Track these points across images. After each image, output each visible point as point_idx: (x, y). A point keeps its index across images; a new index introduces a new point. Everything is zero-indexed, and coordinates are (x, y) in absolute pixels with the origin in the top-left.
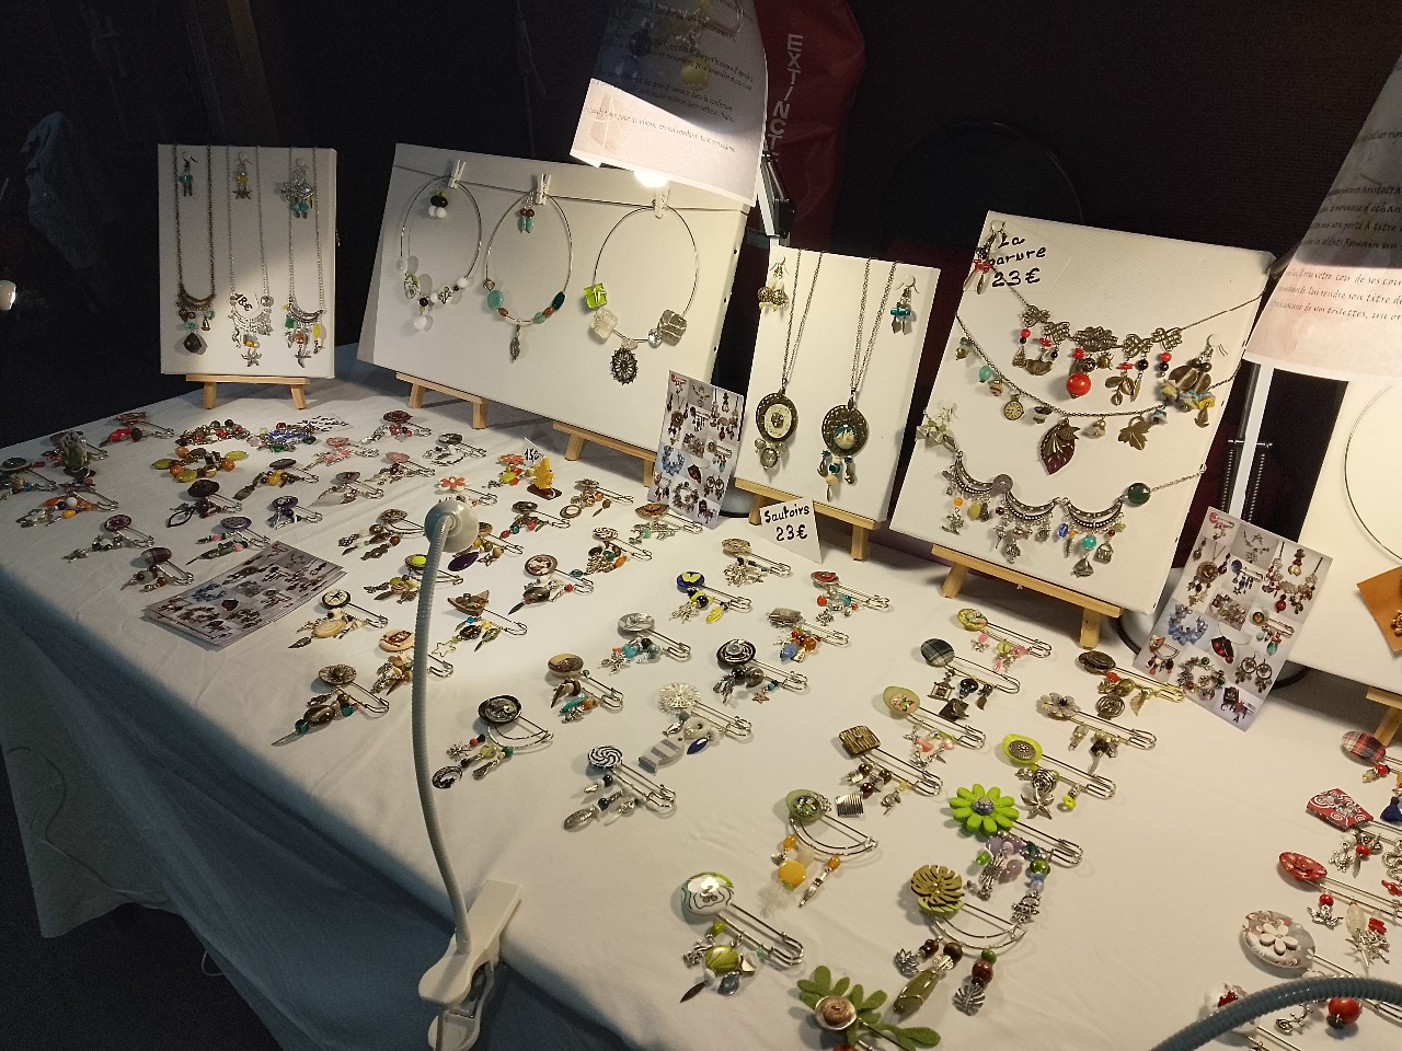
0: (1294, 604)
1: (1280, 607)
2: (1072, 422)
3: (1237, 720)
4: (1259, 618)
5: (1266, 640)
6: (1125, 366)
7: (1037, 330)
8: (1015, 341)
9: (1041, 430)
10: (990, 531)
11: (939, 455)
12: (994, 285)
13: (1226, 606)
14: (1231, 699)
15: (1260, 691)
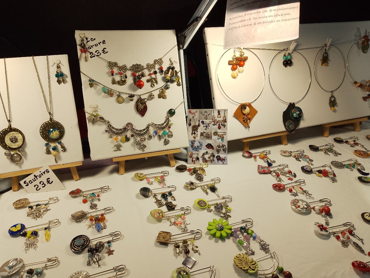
0: (223, 125)
1: (219, 128)
2: (143, 97)
3: (223, 163)
4: (216, 133)
5: (220, 138)
6: (150, 75)
7: (116, 70)
8: (109, 76)
9: (133, 104)
10: (132, 144)
11: (99, 125)
12: (91, 57)
13: (205, 134)
14: (219, 158)
15: (225, 152)
